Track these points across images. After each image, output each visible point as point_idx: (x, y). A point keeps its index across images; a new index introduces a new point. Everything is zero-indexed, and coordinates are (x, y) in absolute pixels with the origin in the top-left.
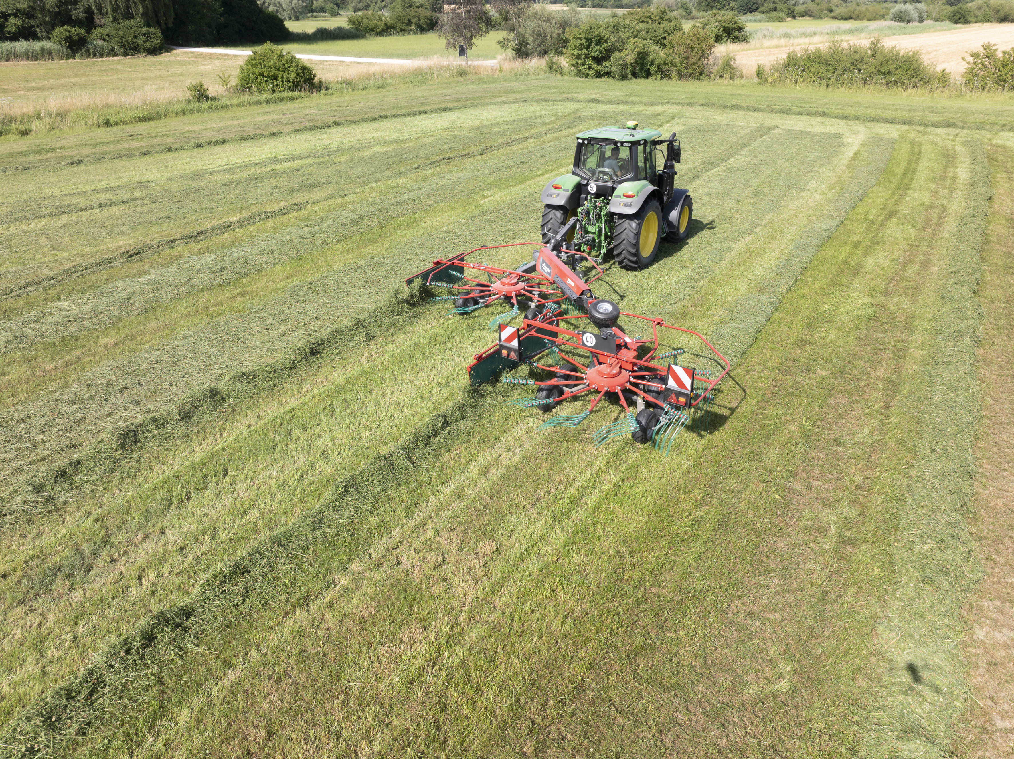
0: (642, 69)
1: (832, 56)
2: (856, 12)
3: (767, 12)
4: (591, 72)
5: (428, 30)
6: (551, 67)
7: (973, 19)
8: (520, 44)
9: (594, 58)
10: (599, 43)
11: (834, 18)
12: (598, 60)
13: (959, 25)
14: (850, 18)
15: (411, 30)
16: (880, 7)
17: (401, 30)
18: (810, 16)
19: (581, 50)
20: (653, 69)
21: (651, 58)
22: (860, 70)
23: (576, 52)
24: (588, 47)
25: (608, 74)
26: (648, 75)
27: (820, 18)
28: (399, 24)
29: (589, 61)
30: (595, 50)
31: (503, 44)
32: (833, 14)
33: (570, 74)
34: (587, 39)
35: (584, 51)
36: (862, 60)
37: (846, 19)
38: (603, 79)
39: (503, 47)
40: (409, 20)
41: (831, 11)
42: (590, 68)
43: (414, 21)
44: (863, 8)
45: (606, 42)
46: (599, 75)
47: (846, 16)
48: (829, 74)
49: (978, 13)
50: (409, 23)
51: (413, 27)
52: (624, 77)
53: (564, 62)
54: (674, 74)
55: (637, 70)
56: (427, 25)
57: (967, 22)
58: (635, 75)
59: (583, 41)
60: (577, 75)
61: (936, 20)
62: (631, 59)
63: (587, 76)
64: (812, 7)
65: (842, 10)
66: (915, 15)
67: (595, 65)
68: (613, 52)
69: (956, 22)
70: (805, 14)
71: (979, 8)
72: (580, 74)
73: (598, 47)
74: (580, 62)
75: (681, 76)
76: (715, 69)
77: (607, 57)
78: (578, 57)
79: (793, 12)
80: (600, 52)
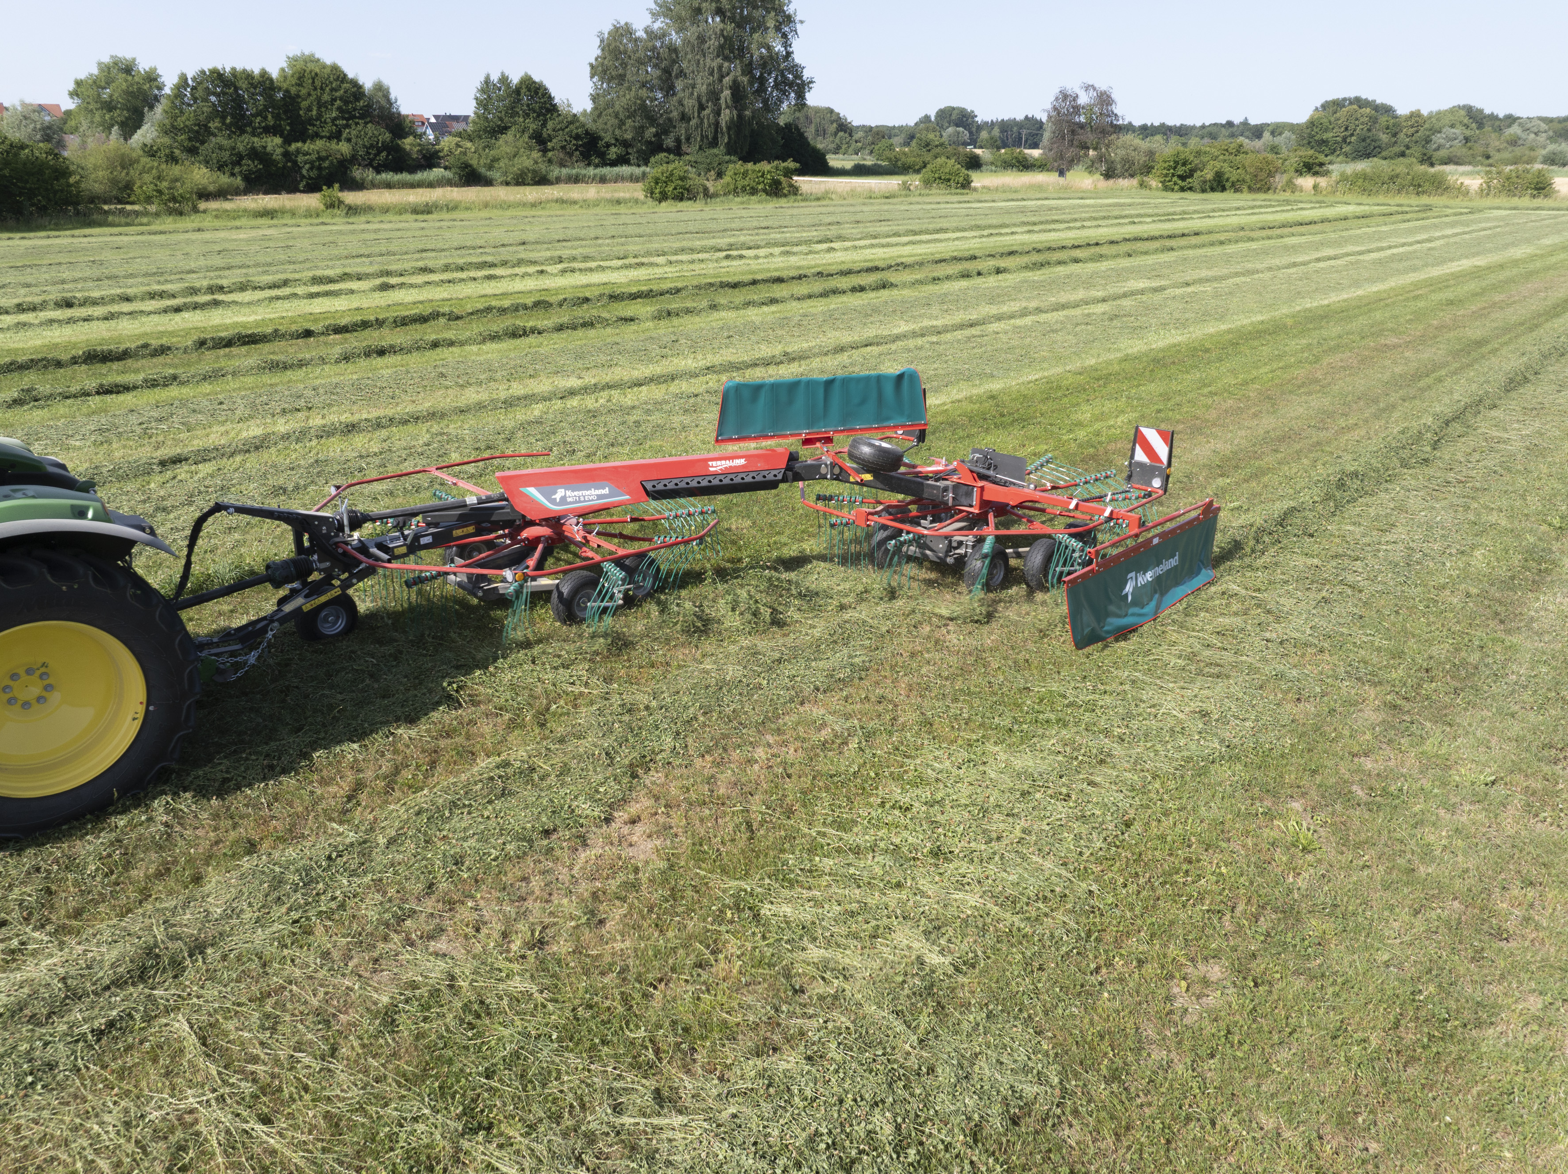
0: (1218, 184)
4: (1176, 188)
6: (1142, 185)
8: (1108, 170)
9: (1179, 176)
10: (1184, 164)
12: (1182, 178)
19: (1168, 170)
20: (1228, 185)
21: (1226, 176)
23: (1165, 172)
24: (1175, 168)
25: (1190, 189)
26: (1223, 189)
29: (1175, 179)
30: (1180, 170)
33: (1157, 189)
34: (1175, 162)
35: (1172, 171)
38: (1186, 193)
42: (1175, 184)
45: (1191, 164)
46: (1182, 189)
52: (1203, 191)
53: (1154, 183)
54: (1245, 189)
55: (1215, 186)
58: (1213, 190)
59: (1171, 163)
60: (1164, 190)
62: (1210, 176)
63: (1173, 190)
67: (1180, 182)
68: (1195, 172)
72: (1166, 188)
73: (1184, 168)
74: (1168, 180)
75: (1251, 189)
77: (1191, 175)
78: (1166, 175)
80: (1185, 171)
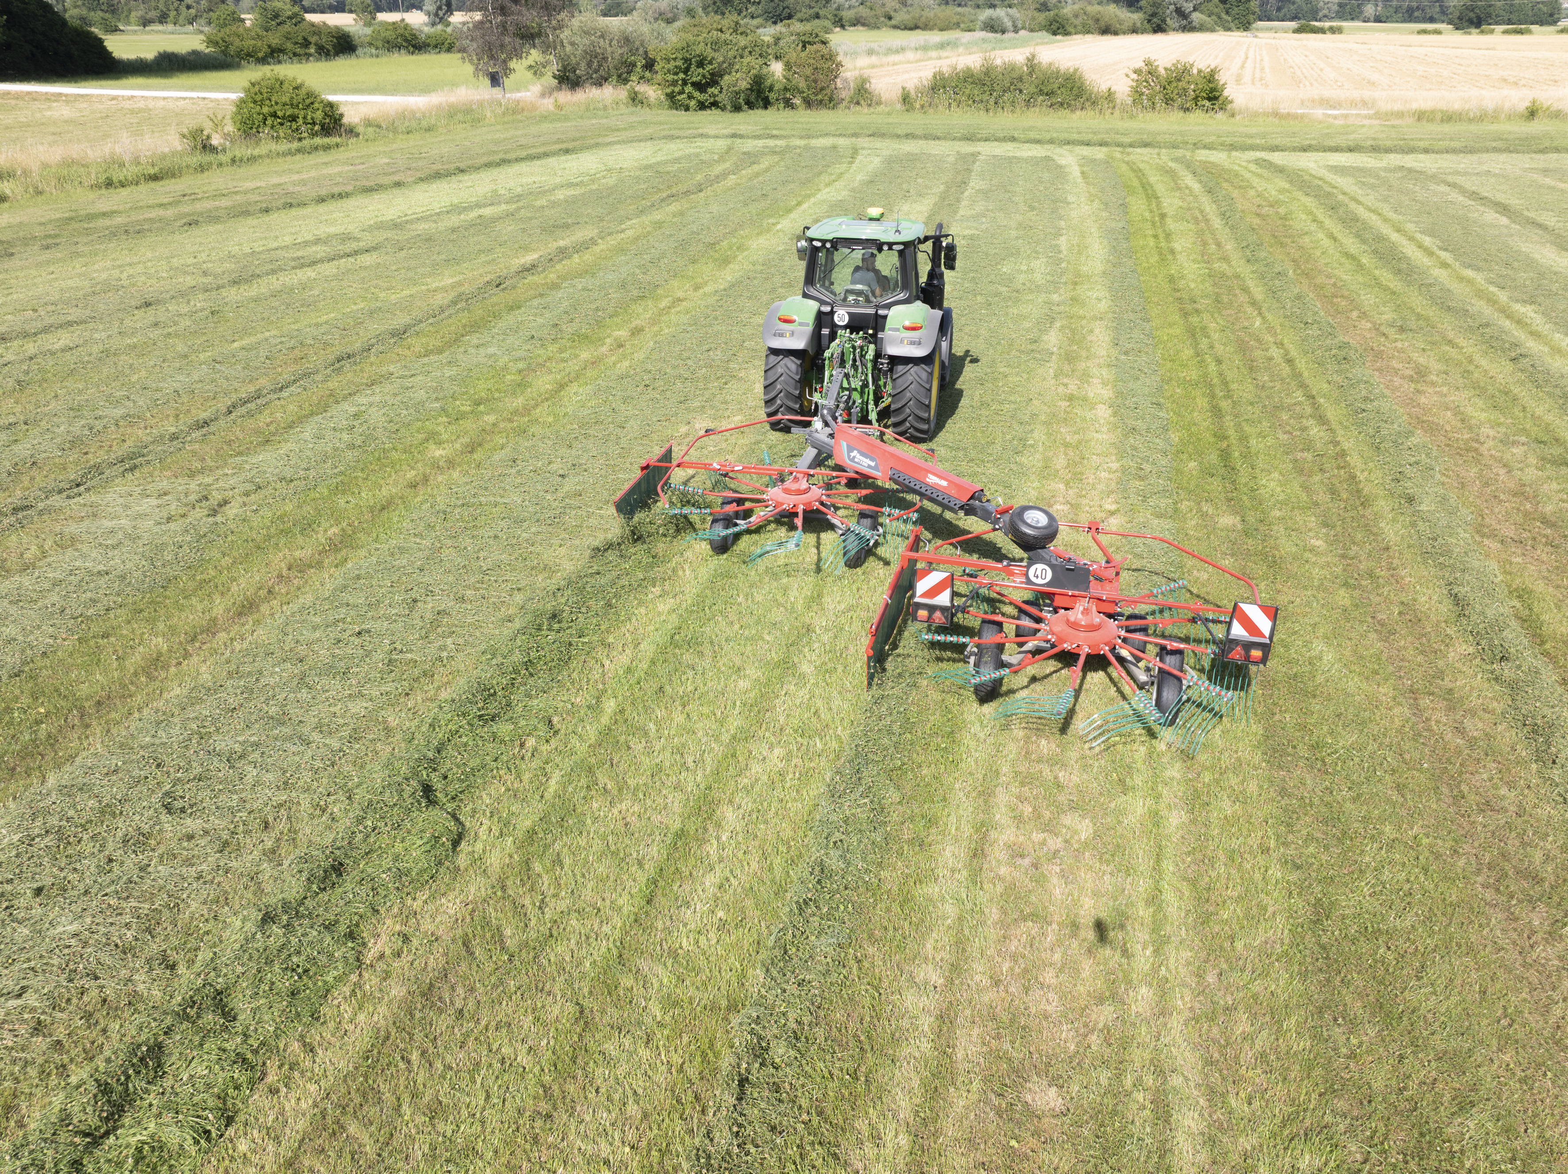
0: (758, 96)
1: (987, 73)
2: (923, 19)
3: (808, 20)
4: (693, 103)
5: (337, 54)
6: (635, 99)
7: (1072, 30)
8: (565, 69)
9: (694, 84)
10: (701, 64)
11: (895, 27)
12: (700, 87)
13: (1059, 37)
14: (915, 27)
15: (310, 55)
16: (951, 11)
17: (295, 54)
18: (863, 25)
19: (676, 74)
20: (772, 96)
21: (768, 83)
22: (1021, 91)
23: (670, 77)
24: (686, 71)
25: (715, 104)
26: (766, 104)
27: (876, 27)
28: (289, 45)
29: (689, 89)
30: (696, 75)
31: (536, 70)
32: (893, 22)
33: (660, 105)
34: (686, 60)
35: (682, 76)
36: (1020, 79)
37: (911, 29)
38: (709, 112)
39: (535, 73)
40: (305, 39)
41: (890, 18)
42: (690, 97)
43: (313, 39)
44: (929, 14)
45: (710, 63)
46: (702, 106)
47: (911, 25)
48: (985, 97)
49: (1077, 22)
50: (306, 44)
51: (312, 50)
52: (737, 108)
53: (652, 92)
54: (797, 101)
55: (752, 98)
56: (334, 46)
57: (1067, 33)
58: (751, 105)
59: (679, 63)
60: (671, 108)
61: (1032, 30)
62: (744, 85)
63: (687, 109)
64: (863, 11)
65: (901, 16)
66: (1009, 24)
67: (696, 94)
68: (721, 76)
69: (1055, 33)
70: (857, 22)
71: (1076, 16)
72: (675, 104)
73: (700, 70)
74: (677, 89)
75: (808, 103)
76: (844, 94)
77: (714, 83)
78: (674, 83)
79: (841, 19)
80: (704, 76)
